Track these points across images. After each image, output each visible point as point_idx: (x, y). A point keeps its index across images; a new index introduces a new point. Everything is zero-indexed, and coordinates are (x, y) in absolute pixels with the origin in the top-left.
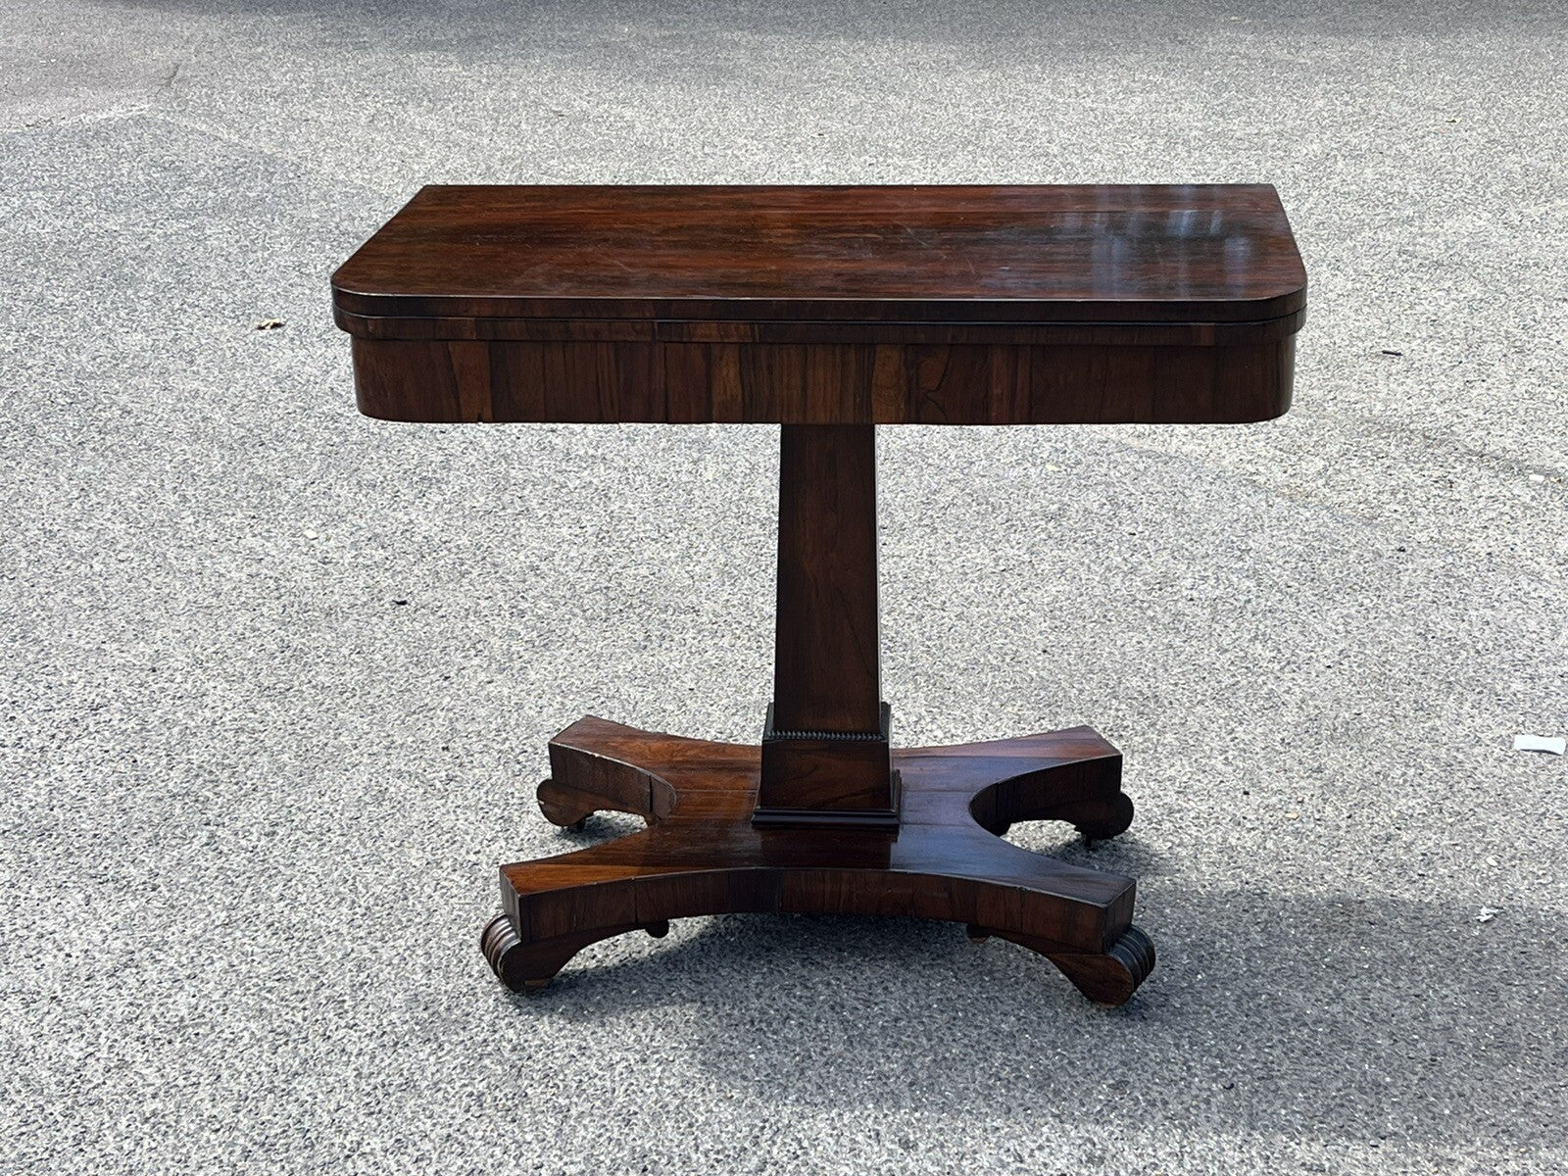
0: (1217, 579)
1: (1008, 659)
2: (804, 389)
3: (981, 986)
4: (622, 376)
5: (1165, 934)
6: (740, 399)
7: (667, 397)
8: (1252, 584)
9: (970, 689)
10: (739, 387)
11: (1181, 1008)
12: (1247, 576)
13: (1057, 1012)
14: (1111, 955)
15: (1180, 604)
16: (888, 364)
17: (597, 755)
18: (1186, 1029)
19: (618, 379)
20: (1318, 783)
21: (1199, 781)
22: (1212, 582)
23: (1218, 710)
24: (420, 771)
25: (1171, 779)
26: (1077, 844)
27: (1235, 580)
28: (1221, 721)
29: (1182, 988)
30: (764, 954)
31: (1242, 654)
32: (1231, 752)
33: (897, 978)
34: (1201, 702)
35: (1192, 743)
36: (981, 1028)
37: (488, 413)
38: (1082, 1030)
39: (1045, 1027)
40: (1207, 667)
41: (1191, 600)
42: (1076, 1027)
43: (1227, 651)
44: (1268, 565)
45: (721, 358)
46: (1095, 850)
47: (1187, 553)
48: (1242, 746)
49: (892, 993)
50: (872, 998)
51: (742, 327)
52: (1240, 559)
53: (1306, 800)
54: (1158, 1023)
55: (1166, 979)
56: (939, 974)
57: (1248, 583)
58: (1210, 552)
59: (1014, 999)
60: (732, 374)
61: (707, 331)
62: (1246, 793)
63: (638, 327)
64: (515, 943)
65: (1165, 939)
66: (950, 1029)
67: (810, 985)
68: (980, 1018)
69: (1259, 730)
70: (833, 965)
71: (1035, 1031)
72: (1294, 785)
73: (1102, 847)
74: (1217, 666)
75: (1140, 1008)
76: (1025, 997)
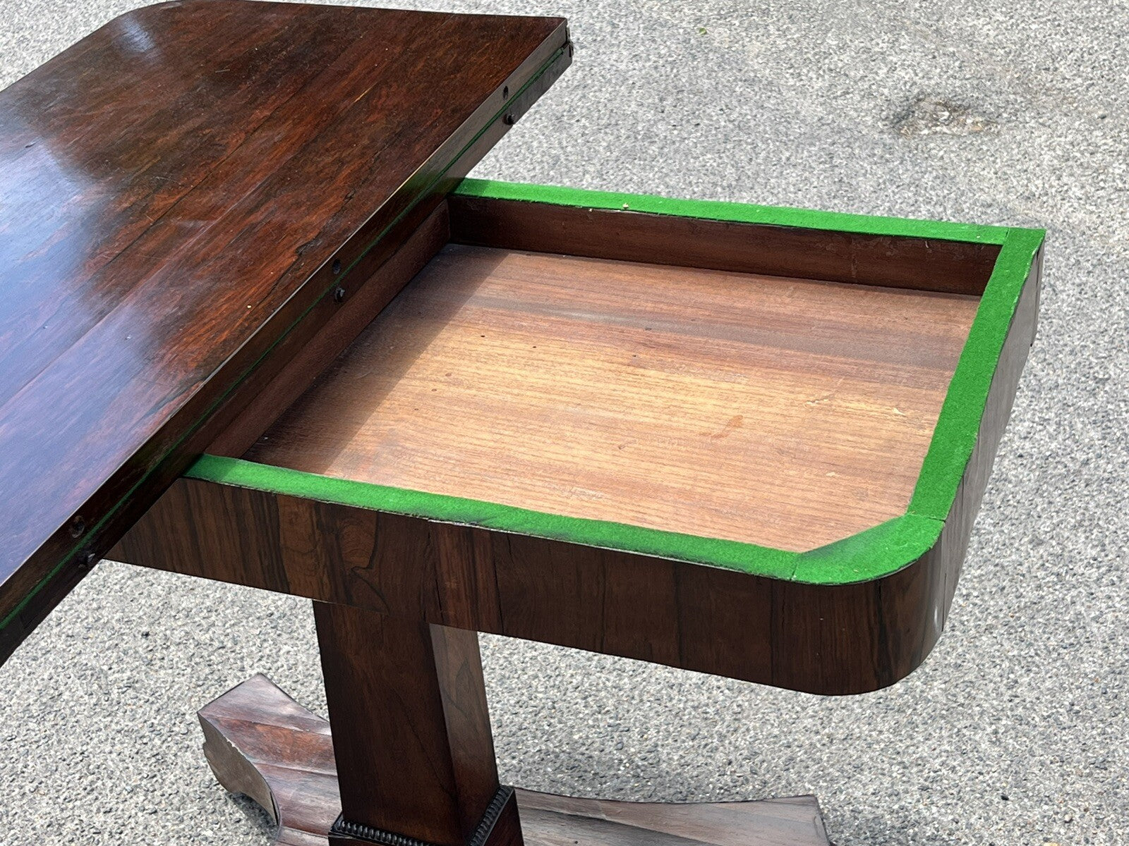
0: (1059, 424)
8: (1095, 434)
12: (1095, 422)
15: (1006, 463)
20: (1098, 787)
21: (953, 769)
22: (1051, 429)
23: (1007, 645)
24: (105, 668)
25: (921, 763)
27: (1080, 426)
28: (1006, 664)
31: (1058, 550)
32: (1004, 722)
34: (989, 629)
35: (961, 700)
40: (1010, 569)
41: (1021, 456)
43: (1041, 543)
44: (1122, 405)
47: (1034, 382)
48: (1020, 711)
52: (1093, 393)
53: (1077, 817)
57: (1092, 434)
58: (1060, 381)
62: (1005, 798)
69: (1048, 684)
72: (1068, 788)
74: (1024, 569)
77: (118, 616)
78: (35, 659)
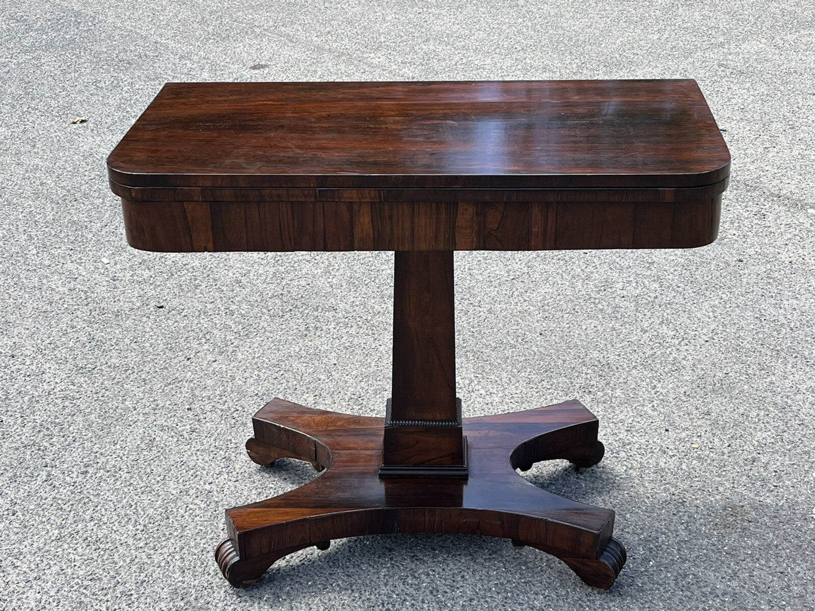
0: (637, 283)
2: (413, 230)
3: (520, 573)
4: (296, 222)
5: (628, 532)
6: (371, 236)
7: (325, 235)
8: (656, 285)
9: (499, 361)
10: (372, 230)
11: (642, 587)
12: (654, 281)
13: (567, 591)
14: (602, 560)
15: (617, 300)
16: (466, 215)
17: (282, 426)
18: (646, 602)
19: (294, 224)
20: (708, 422)
21: (638, 422)
22: (634, 285)
23: (645, 373)
25: (622, 421)
26: (570, 469)
27: (647, 283)
28: (648, 380)
29: (642, 572)
30: (387, 553)
31: (655, 333)
32: (655, 402)
33: (469, 569)
34: (635, 367)
35: (632, 396)
36: (523, 604)
37: (211, 245)
38: (584, 604)
39: (561, 602)
40: (636, 342)
41: (623, 297)
42: (580, 602)
43: (646, 331)
44: (665, 272)
45: (359, 210)
46: (581, 473)
47: (618, 266)
48: (661, 397)
49: (467, 580)
50: (455, 584)
51: (372, 192)
52: (649, 268)
53: (703, 434)
54: (629, 598)
55: (631, 566)
56: (494, 565)
57: (654, 285)
58: (631, 265)
59: (541, 583)
60: (366, 221)
61: (350, 195)
62: (667, 430)
63: (306, 193)
64: (237, 559)
65: (628, 536)
66: (504, 606)
67: (416, 575)
68: (521, 597)
69: (671, 386)
70: (430, 560)
71: (555, 606)
72: (695, 424)
73: (585, 471)
74: (642, 342)
75: (618, 587)
76: (547, 580)
77: (168, 402)
78: (130, 425)
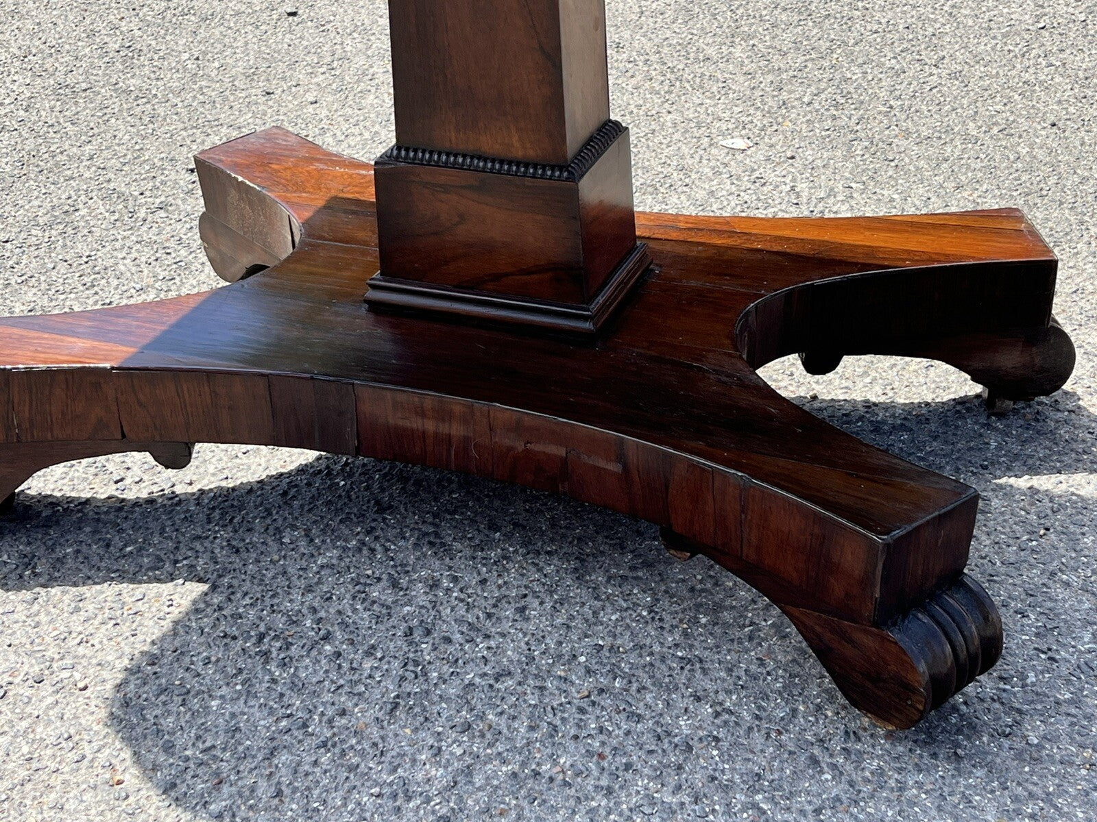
1: (995, 130)
3: (685, 634)
5: (1067, 585)
9: (922, 163)
11: (1039, 747)
13: (794, 711)
14: (893, 635)
17: (240, 179)
18: (1032, 795)
26: (976, 402)
29: (1058, 703)
30: (371, 515)
33: (551, 593)
36: (640, 718)
38: (825, 759)
39: (758, 738)
42: (816, 751)
46: (1002, 415)
49: (527, 619)
50: (488, 624)
54: (980, 773)
55: (1032, 678)
56: (627, 596)
59: (729, 671)
65: (1060, 593)
66: (582, 710)
67: (404, 582)
68: (649, 697)
70: (468, 552)
71: (735, 744)
73: (1015, 412)
75: (959, 731)
76: (753, 668)
